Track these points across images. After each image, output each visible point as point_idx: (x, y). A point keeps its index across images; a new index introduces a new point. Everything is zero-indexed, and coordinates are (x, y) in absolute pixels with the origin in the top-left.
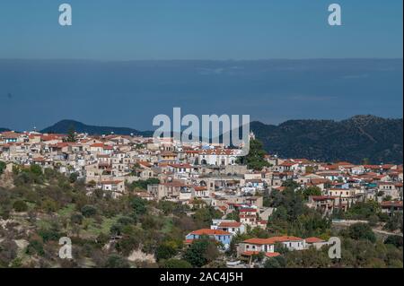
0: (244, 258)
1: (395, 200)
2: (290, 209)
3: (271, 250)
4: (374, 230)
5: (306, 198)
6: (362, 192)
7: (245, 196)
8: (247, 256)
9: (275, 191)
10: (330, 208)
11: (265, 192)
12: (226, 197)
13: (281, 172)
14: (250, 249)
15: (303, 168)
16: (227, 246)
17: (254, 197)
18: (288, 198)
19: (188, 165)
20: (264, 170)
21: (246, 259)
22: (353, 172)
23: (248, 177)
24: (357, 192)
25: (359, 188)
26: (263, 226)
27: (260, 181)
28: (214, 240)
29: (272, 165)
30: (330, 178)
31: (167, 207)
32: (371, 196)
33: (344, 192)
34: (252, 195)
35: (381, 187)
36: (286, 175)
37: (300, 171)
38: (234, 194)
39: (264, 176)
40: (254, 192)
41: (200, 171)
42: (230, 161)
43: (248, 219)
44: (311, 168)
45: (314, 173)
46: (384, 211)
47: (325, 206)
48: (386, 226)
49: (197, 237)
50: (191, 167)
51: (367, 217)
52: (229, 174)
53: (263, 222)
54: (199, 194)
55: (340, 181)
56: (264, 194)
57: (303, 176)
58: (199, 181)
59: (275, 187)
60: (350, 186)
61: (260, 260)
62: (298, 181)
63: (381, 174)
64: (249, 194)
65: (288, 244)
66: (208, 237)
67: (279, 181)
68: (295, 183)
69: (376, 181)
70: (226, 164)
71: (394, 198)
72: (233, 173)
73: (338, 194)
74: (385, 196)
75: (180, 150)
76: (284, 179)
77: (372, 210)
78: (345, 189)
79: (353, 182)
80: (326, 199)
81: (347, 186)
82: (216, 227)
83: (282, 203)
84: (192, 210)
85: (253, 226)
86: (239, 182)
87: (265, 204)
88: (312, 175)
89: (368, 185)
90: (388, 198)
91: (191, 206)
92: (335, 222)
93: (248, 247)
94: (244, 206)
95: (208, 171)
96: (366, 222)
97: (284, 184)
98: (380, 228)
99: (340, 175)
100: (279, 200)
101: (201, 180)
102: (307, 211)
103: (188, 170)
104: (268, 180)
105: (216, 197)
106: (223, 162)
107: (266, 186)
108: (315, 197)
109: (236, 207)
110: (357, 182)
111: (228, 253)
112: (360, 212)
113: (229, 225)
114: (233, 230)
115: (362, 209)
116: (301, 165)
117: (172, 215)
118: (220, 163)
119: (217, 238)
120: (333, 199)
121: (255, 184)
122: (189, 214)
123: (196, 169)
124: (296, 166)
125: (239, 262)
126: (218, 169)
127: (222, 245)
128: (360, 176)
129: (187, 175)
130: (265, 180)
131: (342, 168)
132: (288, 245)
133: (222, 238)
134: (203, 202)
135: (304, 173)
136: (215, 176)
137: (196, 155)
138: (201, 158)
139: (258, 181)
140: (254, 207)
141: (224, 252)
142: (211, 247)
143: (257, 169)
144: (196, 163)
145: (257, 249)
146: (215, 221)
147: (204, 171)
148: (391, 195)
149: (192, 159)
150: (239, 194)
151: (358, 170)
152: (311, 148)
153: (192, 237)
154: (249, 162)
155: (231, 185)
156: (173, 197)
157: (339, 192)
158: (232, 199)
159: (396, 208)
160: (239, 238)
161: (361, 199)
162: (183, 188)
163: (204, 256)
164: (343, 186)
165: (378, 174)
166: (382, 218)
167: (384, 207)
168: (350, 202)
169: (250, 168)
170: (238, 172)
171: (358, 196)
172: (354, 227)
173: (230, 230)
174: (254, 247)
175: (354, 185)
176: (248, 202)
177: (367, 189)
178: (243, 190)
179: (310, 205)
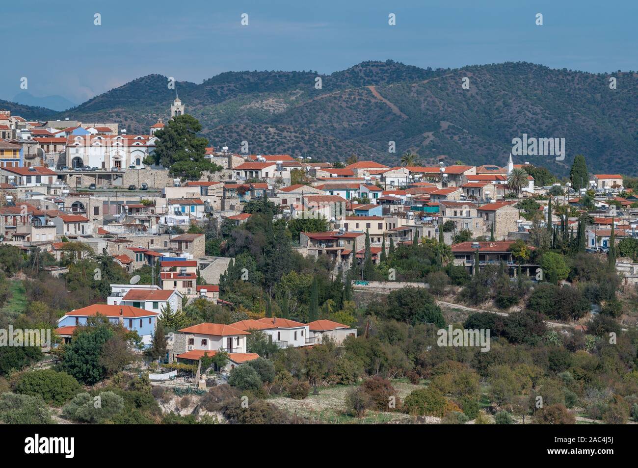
0: (184, 366)
1: (479, 239)
2: (262, 259)
3: (241, 347)
4: (438, 303)
5: (296, 237)
6: (412, 223)
7: (167, 232)
8: (191, 362)
9: (229, 223)
10: (345, 257)
11: (210, 225)
12: (129, 236)
13: (241, 182)
14: (197, 346)
15: (286, 175)
16: (147, 340)
17: (186, 236)
18: (259, 237)
19: (44, 170)
20: (204, 179)
21: (188, 367)
22: (388, 181)
23: (172, 193)
24: (401, 223)
25: (403, 215)
26: (213, 297)
27: (198, 202)
28: (119, 328)
29: (220, 169)
30: (343, 194)
31: (10, 259)
32: (429, 232)
33: (374, 224)
34: (181, 232)
35: (449, 213)
36: (252, 191)
37: (280, 181)
38: (145, 229)
39: (205, 191)
40: (185, 226)
41: (72, 182)
42: (133, 160)
43: (180, 283)
44: (302, 173)
45: (308, 184)
46: (457, 262)
47: (335, 253)
48: (463, 295)
49: (83, 322)
50: (51, 174)
51: (423, 276)
52: (132, 188)
53: (211, 289)
54: (71, 230)
55: (364, 201)
56: (208, 229)
57: (287, 190)
58: (69, 202)
59: (229, 214)
60: (386, 212)
61: (217, 369)
62: (277, 201)
63: (444, 185)
64: (177, 230)
65: (274, 334)
66: (106, 321)
67: (236, 202)
68: (270, 205)
69: (437, 201)
70: (123, 166)
71: (476, 235)
72: (139, 186)
73: (362, 228)
74: (458, 230)
75: (25, 136)
76: (248, 197)
77: (434, 262)
78: (375, 218)
79: (390, 202)
80: (337, 239)
81: (378, 211)
82: (119, 300)
83: (245, 248)
84: (61, 265)
85: (193, 296)
86: (153, 204)
87: (211, 251)
88: (305, 189)
89: (422, 209)
90: (465, 236)
91: (58, 256)
92: (359, 286)
93: (191, 342)
94: (167, 255)
95: (87, 181)
96: (422, 285)
97: (248, 208)
98: (451, 297)
99: (363, 189)
100: (240, 242)
101: (74, 200)
102: (299, 264)
103: (45, 179)
104: (214, 200)
105: (108, 236)
106: (118, 163)
107: (209, 212)
108: (315, 235)
109: (149, 257)
110: (399, 202)
111: (150, 355)
112: (410, 267)
113: (145, 295)
114: (155, 305)
115: (414, 258)
116: (281, 168)
117: (22, 276)
118: (112, 164)
119: (126, 324)
120: (351, 238)
121: (187, 209)
122: (55, 273)
123: (61, 177)
124: (271, 171)
125: (175, 373)
126: (108, 177)
127: (138, 339)
128: (402, 190)
129: (44, 190)
130: (209, 200)
131: (364, 174)
132: (275, 338)
133: (136, 323)
134: (82, 247)
135: (288, 184)
136: (102, 192)
137: (61, 148)
138: (72, 154)
139: (192, 202)
140: (187, 255)
141: (141, 352)
142: (115, 343)
143: (189, 176)
144: (62, 164)
145: (212, 346)
146: (115, 288)
147: (78, 182)
148: (471, 228)
149: (53, 156)
150: (154, 228)
151: (397, 177)
152: (272, 130)
153: (72, 323)
154: (173, 161)
155: (138, 210)
156: (17, 236)
157: (363, 224)
158: (141, 241)
159: (482, 257)
160: (170, 323)
161: (409, 238)
162: (37, 218)
163: (102, 361)
164: (371, 213)
165: (439, 186)
166: (456, 278)
167: (459, 255)
168: (387, 243)
169: (175, 173)
170: (149, 183)
171: (404, 232)
172: (398, 297)
173: (149, 306)
174: (204, 342)
175: (392, 208)
176: (175, 246)
177: (420, 217)
178: (162, 220)
179: (304, 252)
